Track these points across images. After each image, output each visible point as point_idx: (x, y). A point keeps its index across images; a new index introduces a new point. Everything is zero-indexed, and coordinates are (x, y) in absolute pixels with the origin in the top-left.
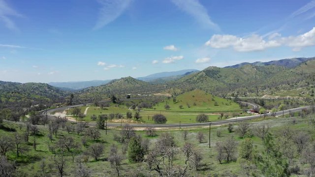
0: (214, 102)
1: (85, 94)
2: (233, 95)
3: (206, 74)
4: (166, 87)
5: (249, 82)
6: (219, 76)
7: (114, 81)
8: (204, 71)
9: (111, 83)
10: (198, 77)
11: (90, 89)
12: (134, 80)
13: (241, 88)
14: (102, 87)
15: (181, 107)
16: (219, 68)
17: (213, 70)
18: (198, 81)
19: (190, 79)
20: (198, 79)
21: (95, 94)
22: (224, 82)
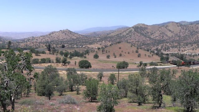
0: (137, 54)
1: (25, 43)
2: (157, 49)
3: (135, 31)
4: (99, 40)
5: (173, 39)
6: (146, 32)
7: (53, 33)
8: (133, 27)
9: (50, 35)
10: (127, 32)
11: (31, 38)
12: (71, 32)
13: (165, 44)
14: (41, 38)
15: (108, 57)
16: (147, 25)
17: (141, 27)
18: (127, 36)
19: (121, 34)
20: (127, 34)
21: (35, 43)
22: (150, 38)
